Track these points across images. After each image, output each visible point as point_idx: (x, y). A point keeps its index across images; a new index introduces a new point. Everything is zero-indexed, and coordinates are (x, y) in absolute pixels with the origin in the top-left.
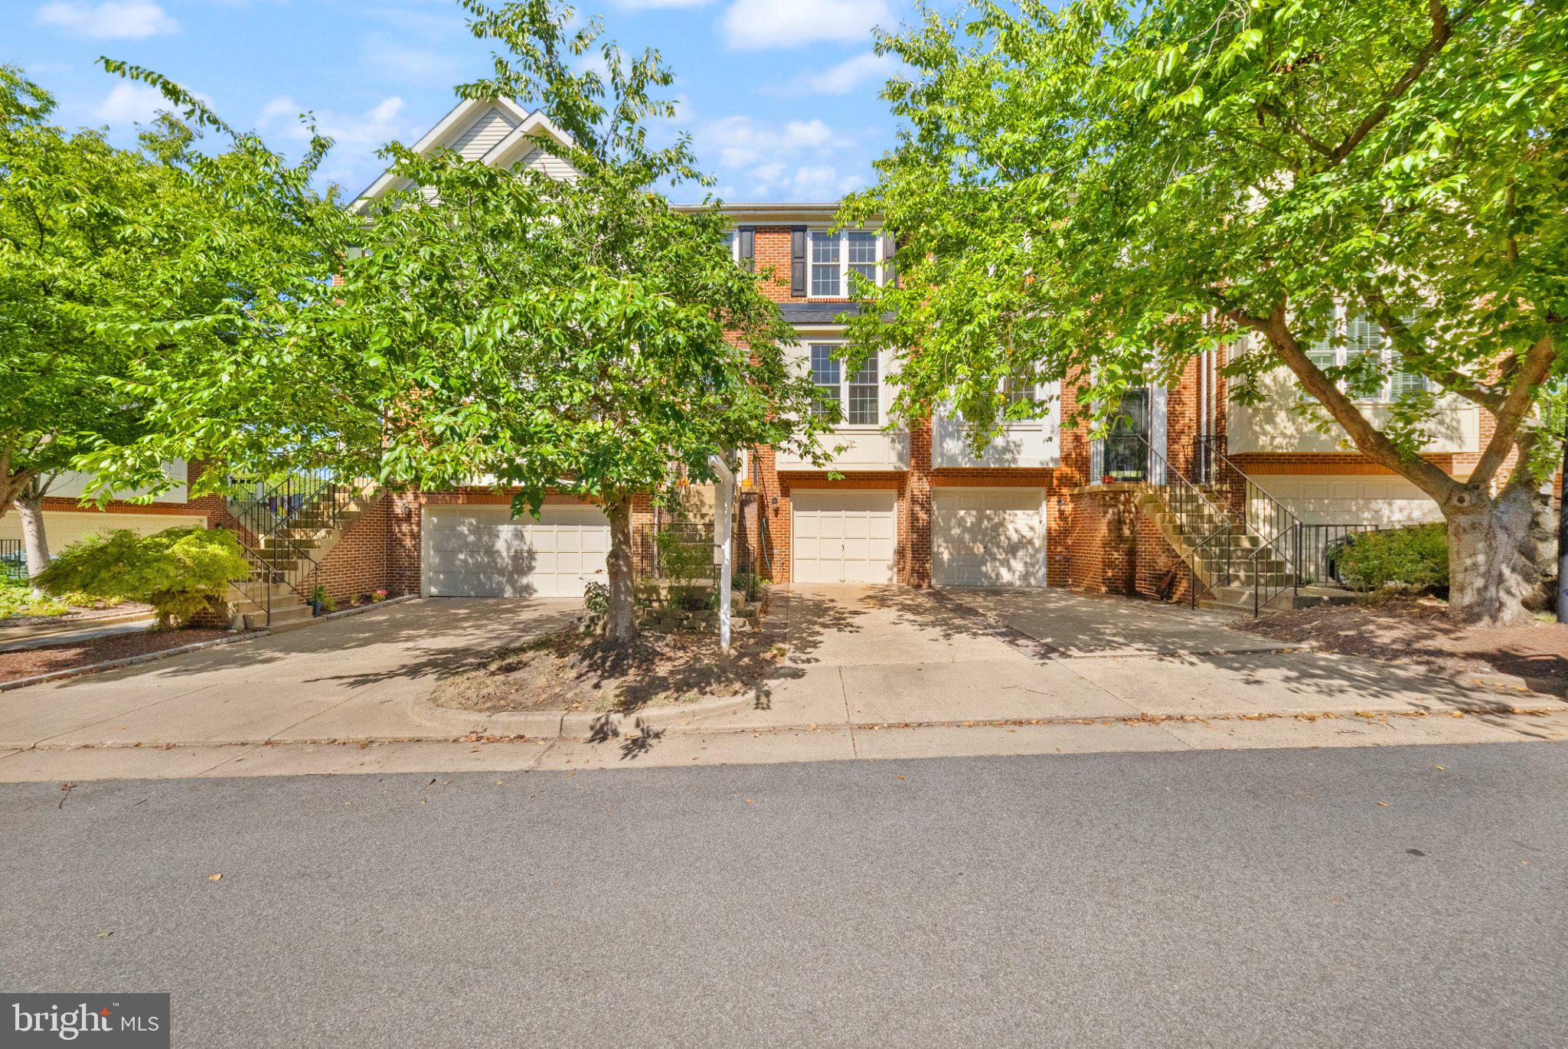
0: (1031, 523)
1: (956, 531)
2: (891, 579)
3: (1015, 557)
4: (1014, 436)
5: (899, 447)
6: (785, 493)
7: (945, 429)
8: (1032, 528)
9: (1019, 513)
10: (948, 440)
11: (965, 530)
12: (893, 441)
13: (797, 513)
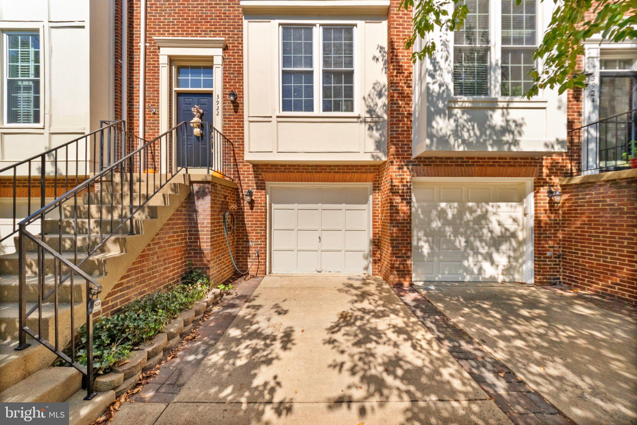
0: (514, 215)
1: (436, 224)
2: (366, 268)
3: (498, 250)
4: (514, 115)
5: (376, 134)
6: (261, 186)
7: (435, 105)
8: (515, 220)
9: (503, 205)
10: (438, 118)
11: (446, 222)
12: (370, 128)
13: (274, 206)
